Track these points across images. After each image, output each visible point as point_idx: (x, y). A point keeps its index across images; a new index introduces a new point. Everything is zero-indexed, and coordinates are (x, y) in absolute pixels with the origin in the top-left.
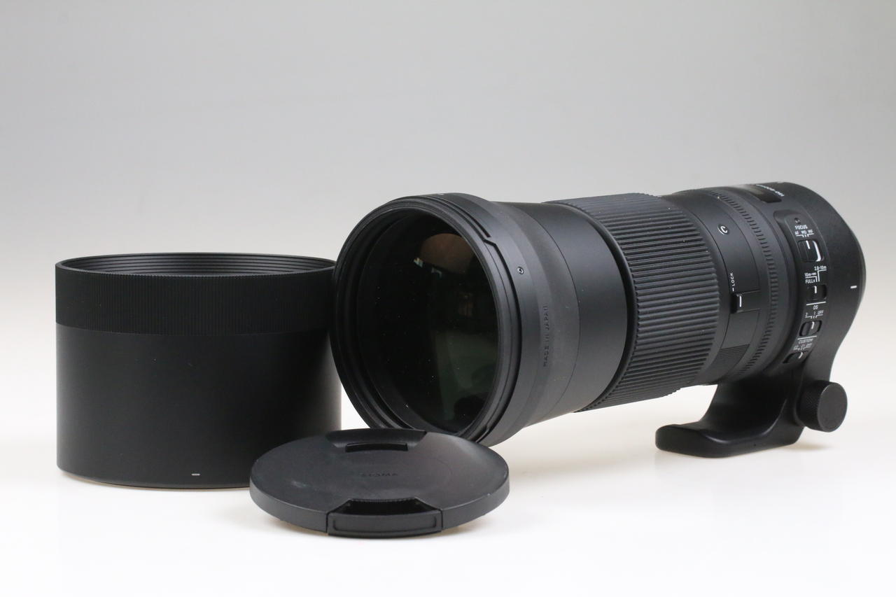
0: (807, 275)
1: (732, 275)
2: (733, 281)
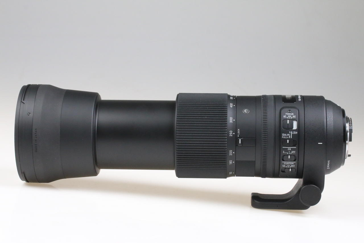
0: (283, 134)
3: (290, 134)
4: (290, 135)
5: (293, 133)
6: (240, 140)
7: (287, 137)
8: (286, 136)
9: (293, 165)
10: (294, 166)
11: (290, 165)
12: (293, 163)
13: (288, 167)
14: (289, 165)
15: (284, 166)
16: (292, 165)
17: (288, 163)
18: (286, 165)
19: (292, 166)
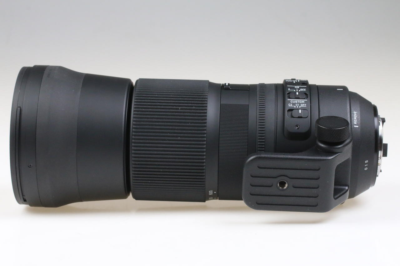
9: (303, 103)
10: (305, 105)
11: (300, 104)
12: (303, 101)
13: (296, 106)
14: (297, 103)
15: (291, 106)
16: (301, 103)
17: (296, 101)
18: (294, 104)
19: (302, 106)
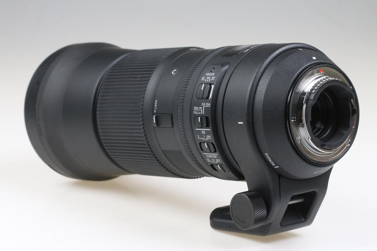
0: (196, 108)
1: (156, 101)
2: (156, 106)
3: (202, 107)
4: (202, 109)
5: (205, 105)
6: (154, 116)
7: (199, 113)
8: (197, 111)
12: (215, 155)
